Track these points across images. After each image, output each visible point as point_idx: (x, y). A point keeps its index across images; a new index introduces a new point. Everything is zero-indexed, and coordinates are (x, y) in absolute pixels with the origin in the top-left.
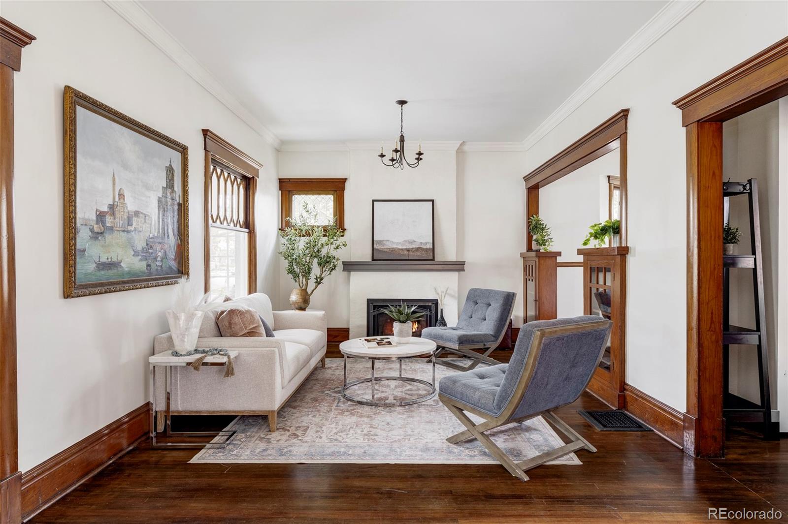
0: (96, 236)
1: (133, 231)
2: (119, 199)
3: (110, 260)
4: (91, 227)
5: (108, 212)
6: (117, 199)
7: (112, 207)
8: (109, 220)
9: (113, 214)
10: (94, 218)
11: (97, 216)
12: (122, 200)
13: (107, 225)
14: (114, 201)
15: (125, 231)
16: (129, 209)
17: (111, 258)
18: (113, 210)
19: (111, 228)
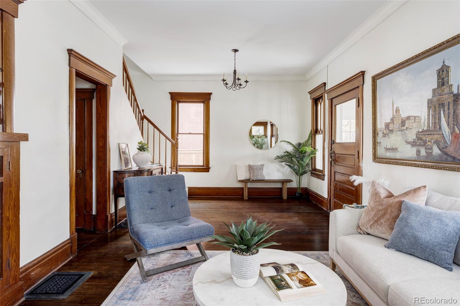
0: (385, 135)
1: (405, 130)
2: (396, 113)
3: (391, 147)
4: (383, 132)
5: (391, 122)
6: (395, 114)
7: (392, 120)
8: (391, 127)
9: (393, 122)
10: (384, 127)
11: (385, 126)
12: (398, 114)
13: (390, 129)
14: (393, 115)
15: (400, 130)
16: (402, 117)
17: (392, 146)
18: (393, 120)
19: (392, 131)
